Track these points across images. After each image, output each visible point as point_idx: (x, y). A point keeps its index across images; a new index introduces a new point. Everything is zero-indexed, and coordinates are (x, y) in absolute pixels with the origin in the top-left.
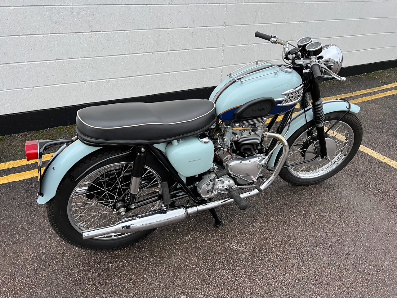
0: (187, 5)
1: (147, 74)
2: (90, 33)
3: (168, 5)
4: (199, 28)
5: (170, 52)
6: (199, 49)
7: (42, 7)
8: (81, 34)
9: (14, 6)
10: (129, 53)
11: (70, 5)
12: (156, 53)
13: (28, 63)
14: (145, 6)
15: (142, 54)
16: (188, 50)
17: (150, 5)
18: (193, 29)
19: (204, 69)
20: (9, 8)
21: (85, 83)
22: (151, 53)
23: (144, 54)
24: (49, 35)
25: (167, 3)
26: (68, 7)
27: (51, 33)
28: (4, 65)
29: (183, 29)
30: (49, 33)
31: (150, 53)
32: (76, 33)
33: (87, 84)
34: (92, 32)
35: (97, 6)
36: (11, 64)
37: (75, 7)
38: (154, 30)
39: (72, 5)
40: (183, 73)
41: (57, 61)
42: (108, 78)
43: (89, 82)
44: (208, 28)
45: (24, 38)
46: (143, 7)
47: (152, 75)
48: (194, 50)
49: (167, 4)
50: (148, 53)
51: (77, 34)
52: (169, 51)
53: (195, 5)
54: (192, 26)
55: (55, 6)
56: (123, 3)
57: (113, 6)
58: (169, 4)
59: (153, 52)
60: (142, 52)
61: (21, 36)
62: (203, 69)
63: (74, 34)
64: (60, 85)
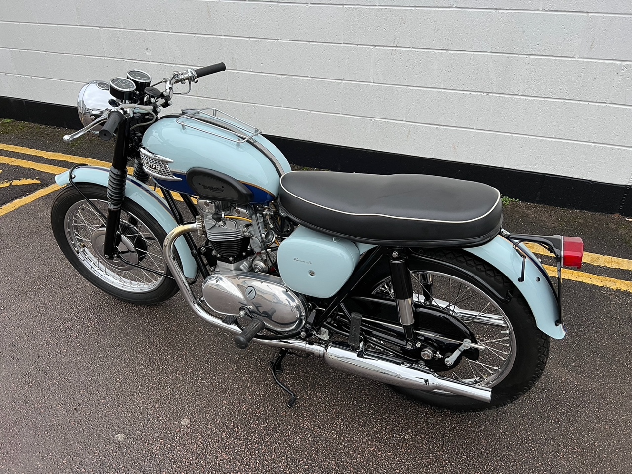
0: (585, 14)
1: (469, 126)
2: (394, 49)
3: (540, 12)
4: (601, 61)
5: (523, 97)
6: (590, 103)
7: (342, 6)
8: (382, 48)
9: (311, 4)
10: (447, 88)
11: (376, 6)
12: (494, 95)
13: (312, 79)
14: (494, 11)
15: (468, 93)
16: (563, 101)
17: (504, 11)
18: (586, 62)
19: (593, 144)
20: (305, 5)
21: (371, 120)
22: (485, 94)
23: (472, 93)
24: (341, 45)
25: (539, 8)
26: (372, 9)
27: (344, 43)
28: (287, 76)
29: (562, 60)
30: (342, 43)
31: (482, 94)
32: (376, 46)
33: (373, 122)
34: (397, 47)
35: (413, 9)
36: (294, 77)
37: (382, 9)
38: (501, 55)
39: (379, 6)
40: (540, 140)
41: (343, 82)
42: (404, 120)
43: (377, 119)
44: (624, 63)
45: (313, 45)
46: (490, 12)
47: (477, 131)
48: (579, 102)
49: (538, 10)
50: (479, 94)
51: (377, 48)
52: (521, 95)
53: (602, 15)
54: (586, 56)
55: (357, 7)
56: (455, 6)
57: (437, 9)
58: (544, 10)
59: (488, 93)
60: (469, 89)
61: (310, 43)
62: (590, 144)
63: (372, 47)
64: (340, 115)
